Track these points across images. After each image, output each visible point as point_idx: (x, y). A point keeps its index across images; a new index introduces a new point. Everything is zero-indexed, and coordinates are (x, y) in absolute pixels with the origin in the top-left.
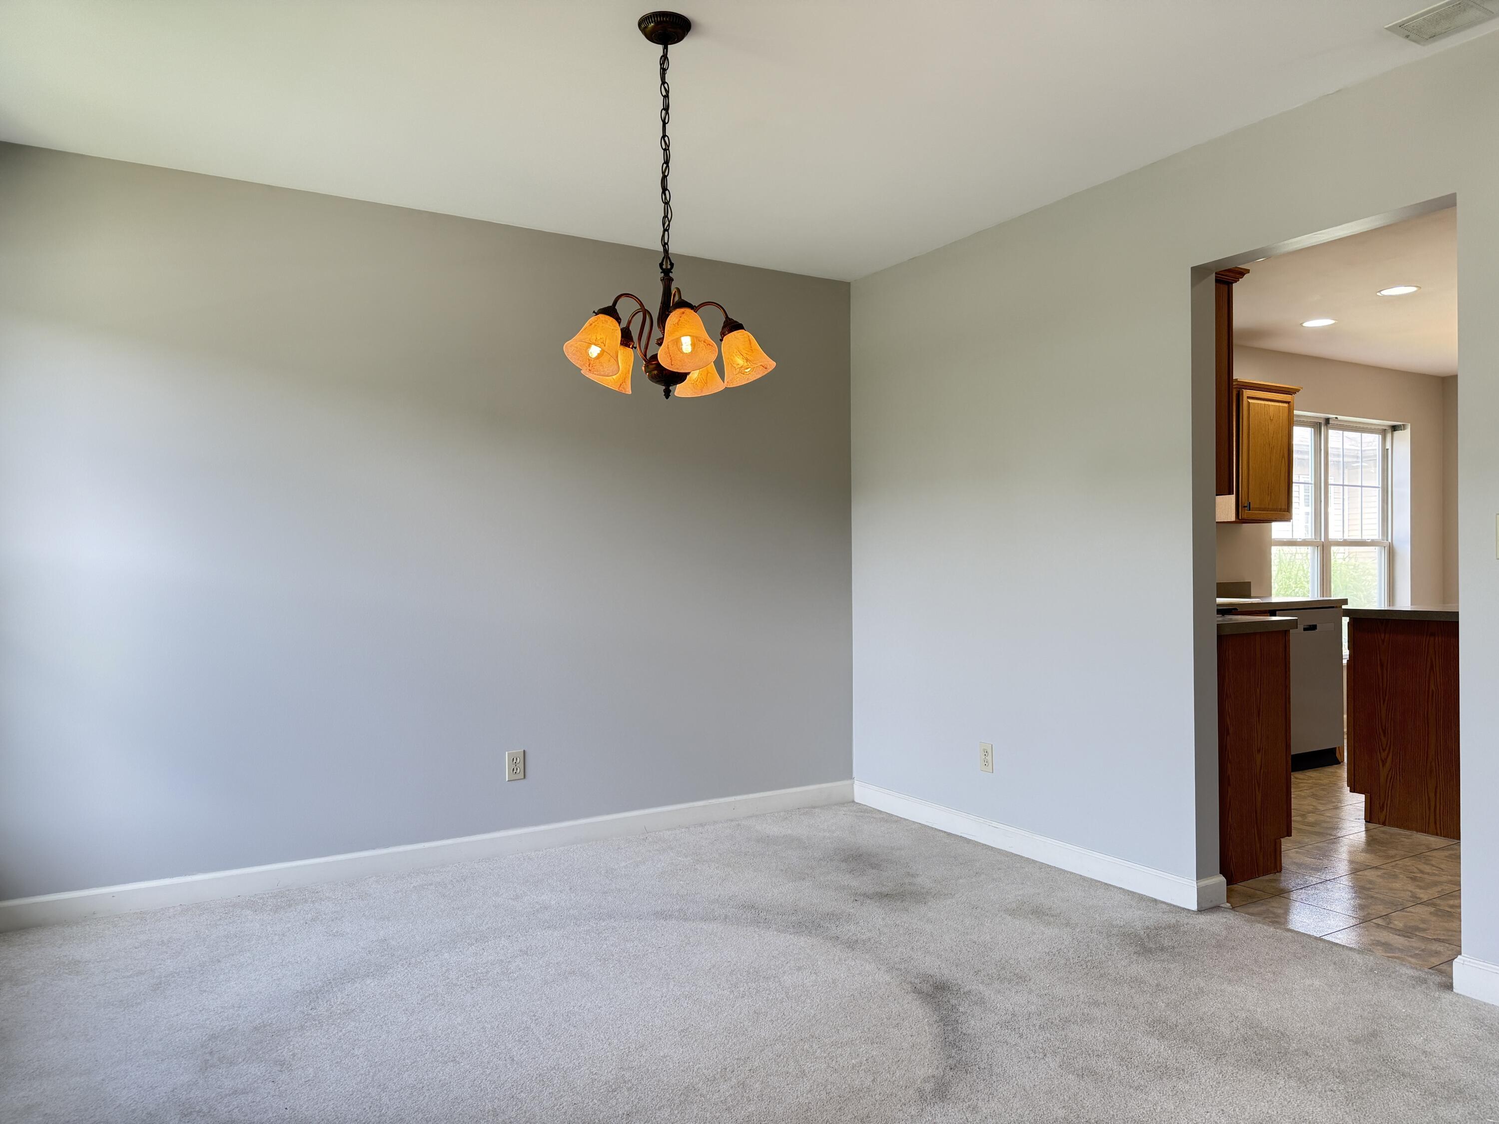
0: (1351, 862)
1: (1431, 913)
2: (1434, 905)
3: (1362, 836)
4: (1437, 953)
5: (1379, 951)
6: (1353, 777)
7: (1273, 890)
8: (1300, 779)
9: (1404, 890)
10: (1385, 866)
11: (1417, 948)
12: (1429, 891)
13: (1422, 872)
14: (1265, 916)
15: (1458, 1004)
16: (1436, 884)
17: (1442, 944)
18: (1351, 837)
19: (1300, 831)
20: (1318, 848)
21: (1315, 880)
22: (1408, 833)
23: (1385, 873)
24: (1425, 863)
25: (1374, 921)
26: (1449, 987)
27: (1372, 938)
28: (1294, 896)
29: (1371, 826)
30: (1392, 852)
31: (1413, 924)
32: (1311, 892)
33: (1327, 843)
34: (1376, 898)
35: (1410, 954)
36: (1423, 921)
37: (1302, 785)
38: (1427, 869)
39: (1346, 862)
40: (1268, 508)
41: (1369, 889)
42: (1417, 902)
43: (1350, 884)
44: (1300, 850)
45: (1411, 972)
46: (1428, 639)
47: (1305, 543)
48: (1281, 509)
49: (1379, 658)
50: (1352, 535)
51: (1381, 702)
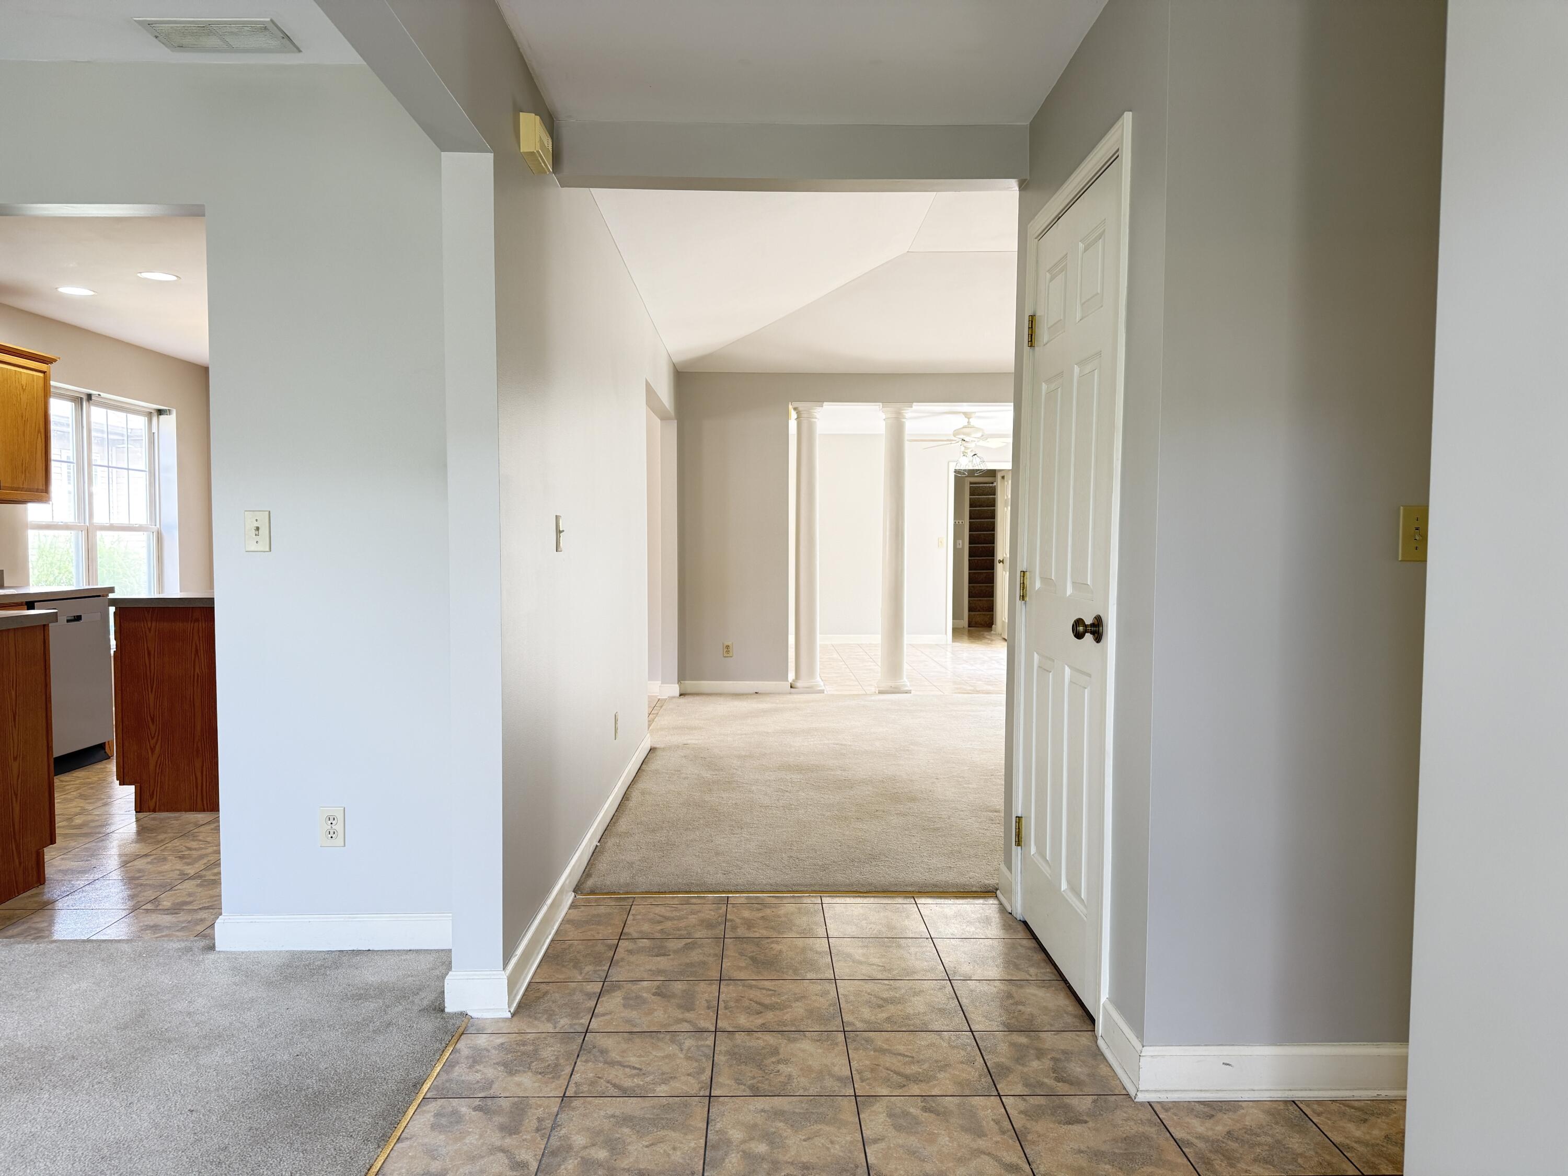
0: (120, 855)
1: (197, 885)
2: (200, 877)
3: (133, 827)
4: (202, 920)
5: (148, 935)
6: (122, 770)
7: (36, 905)
8: (66, 782)
9: (172, 871)
10: (154, 852)
11: (183, 922)
12: (197, 865)
13: (190, 849)
14: (25, 935)
15: (219, 961)
16: (201, 857)
17: (207, 911)
18: (121, 831)
19: (65, 836)
20: (87, 849)
21: (82, 883)
22: (177, 814)
23: (155, 859)
24: (193, 840)
25: (143, 907)
26: (212, 948)
27: (142, 924)
28: (59, 905)
29: (141, 815)
30: (161, 837)
31: (181, 899)
32: (77, 896)
33: (96, 842)
34: (146, 885)
35: (177, 929)
36: (190, 895)
37: (69, 787)
38: (194, 844)
39: (116, 857)
40: (23, 488)
41: (138, 878)
42: (185, 877)
43: (120, 878)
44: (65, 856)
45: (177, 945)
46: (192, 625)
47: (66, 527)
48: (38, 489)
49: (146, 647)
50: (120, 519)
51: (150, 690)
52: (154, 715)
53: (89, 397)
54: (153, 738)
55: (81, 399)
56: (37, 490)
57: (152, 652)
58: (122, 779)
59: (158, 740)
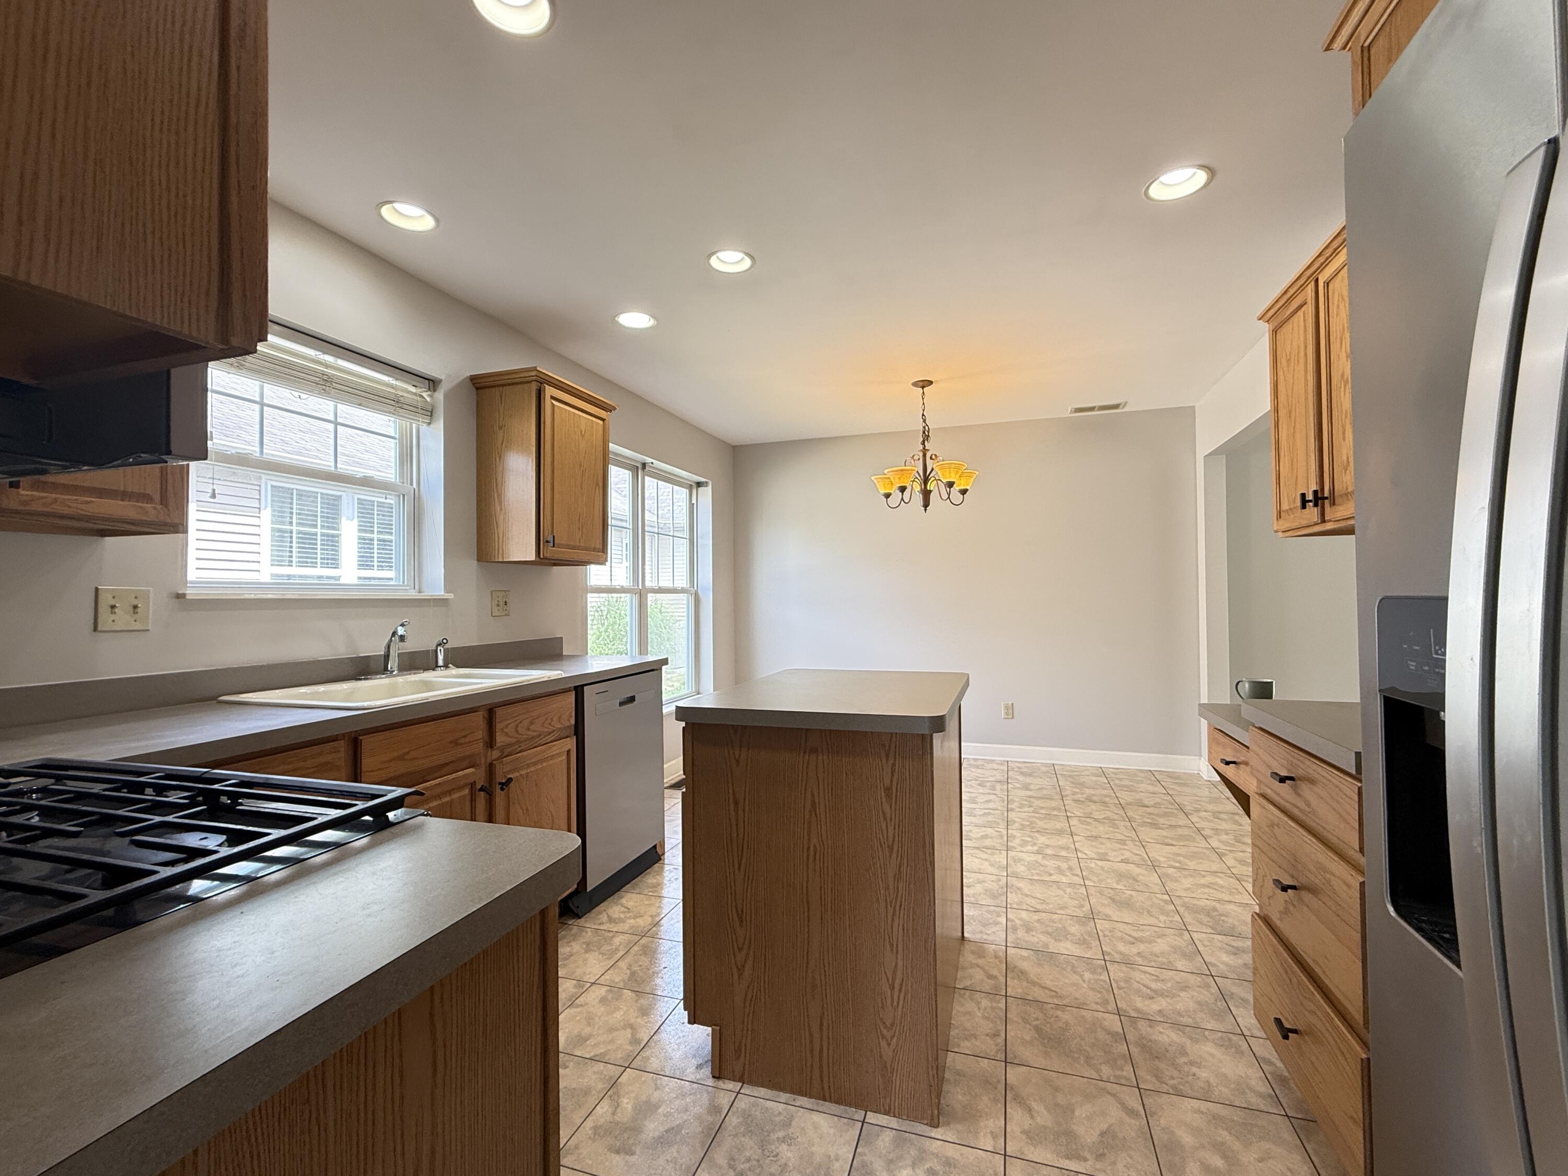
6: (692, 998)
40: (579, 546)
46: (807, 757)
47: (623, 590)
48: (595, 548)
49: (731, 791)
50: (665, 583)
51: (736, 866)
52: (742, 911)
53: (644, 465)
54: (740, 950)
55: (637, 467)
56: (594, 550)
57: (741, 802)
58: (692, 1008)
59: (748, 954)
